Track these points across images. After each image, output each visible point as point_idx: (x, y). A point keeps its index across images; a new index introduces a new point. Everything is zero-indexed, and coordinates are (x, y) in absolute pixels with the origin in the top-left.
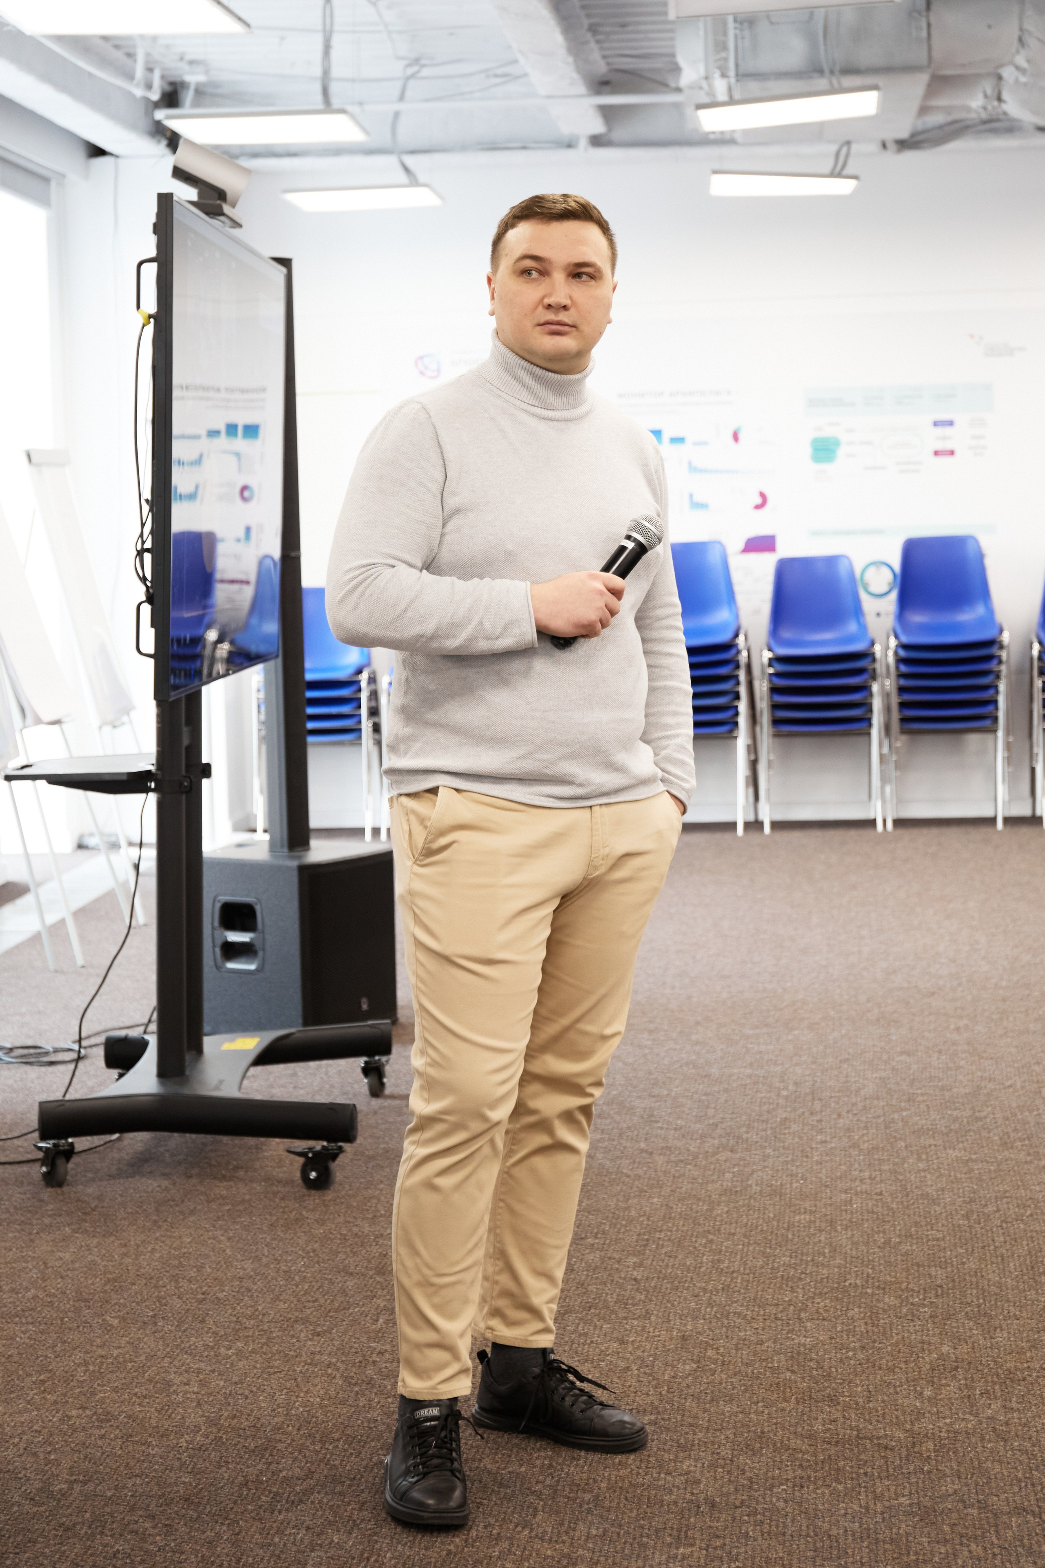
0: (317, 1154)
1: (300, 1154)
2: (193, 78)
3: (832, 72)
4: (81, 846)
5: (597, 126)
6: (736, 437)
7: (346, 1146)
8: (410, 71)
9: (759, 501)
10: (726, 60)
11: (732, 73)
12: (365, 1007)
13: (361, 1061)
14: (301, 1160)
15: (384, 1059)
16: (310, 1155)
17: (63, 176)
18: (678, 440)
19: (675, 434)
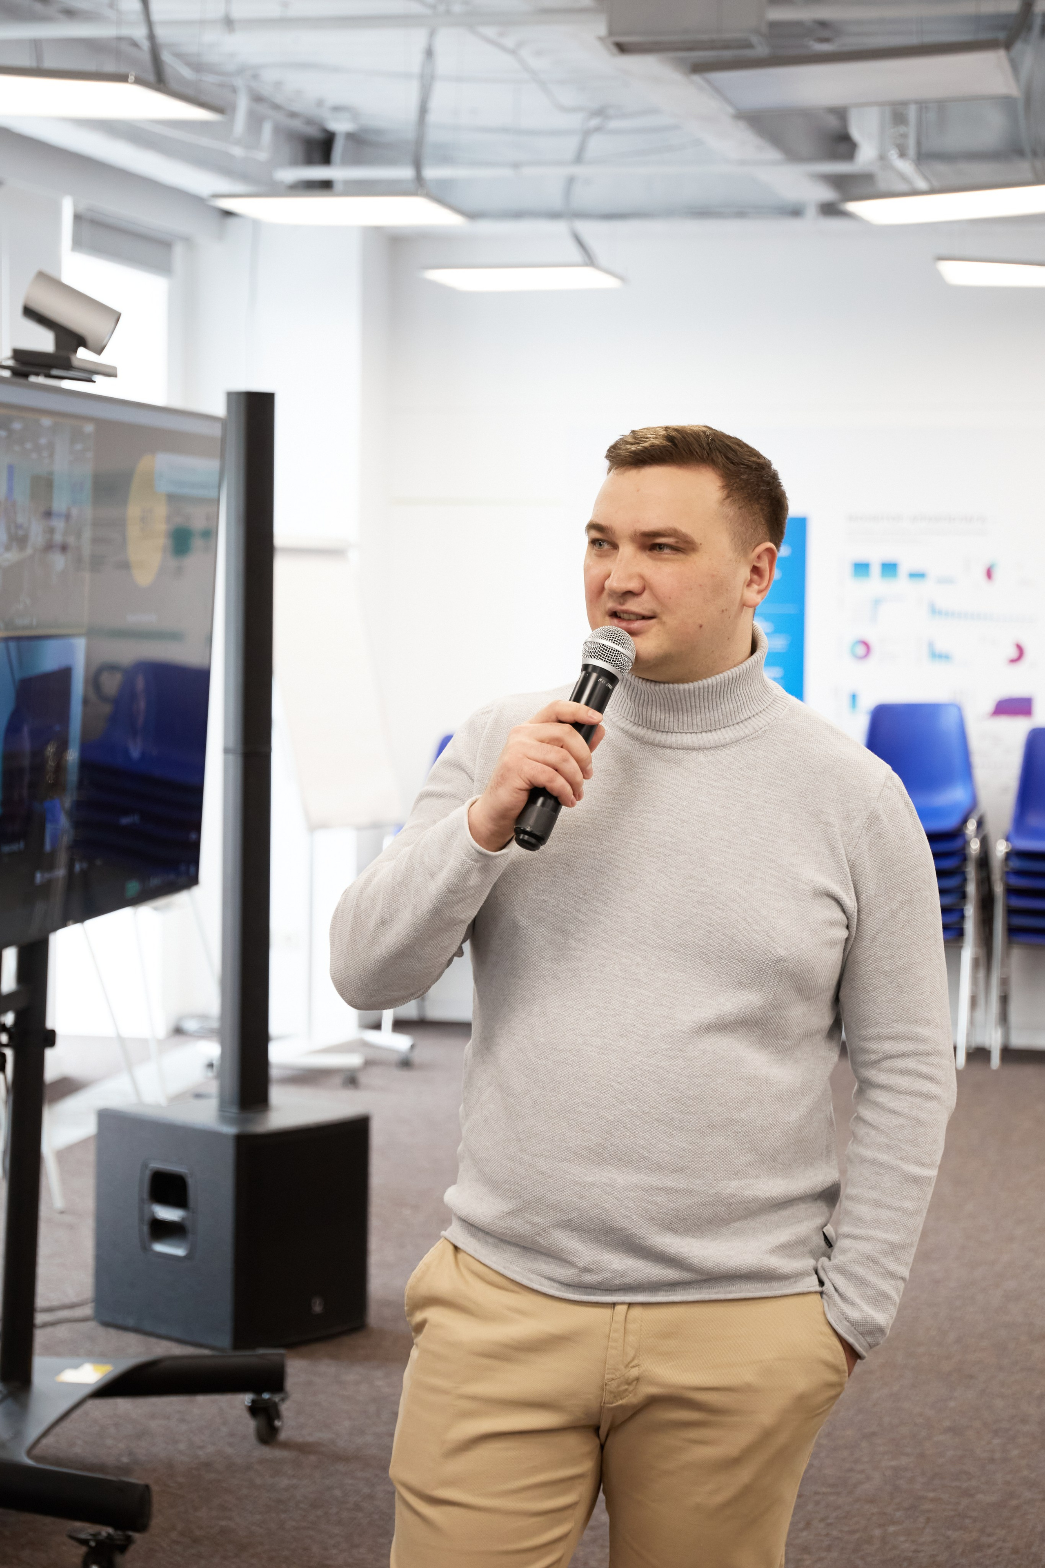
0: (100, 1543)
1: (84, 1542)
2: (340, 126)
3: (1035, 154)
4: (178, 1031)
5: (827, 194)
6: (989, 574)
7: (136, 1536)
8: (594, 122)
9: (1014, 653)
10: (904, 136)
11: (912, 151)
12: (317, 1307)
13: (247, 1398)
14: (83, 1550)
15: (277, 1398)
16: (93, 1544)
17: (187, 240)
18: (917, 576)
19: (917, 567)
